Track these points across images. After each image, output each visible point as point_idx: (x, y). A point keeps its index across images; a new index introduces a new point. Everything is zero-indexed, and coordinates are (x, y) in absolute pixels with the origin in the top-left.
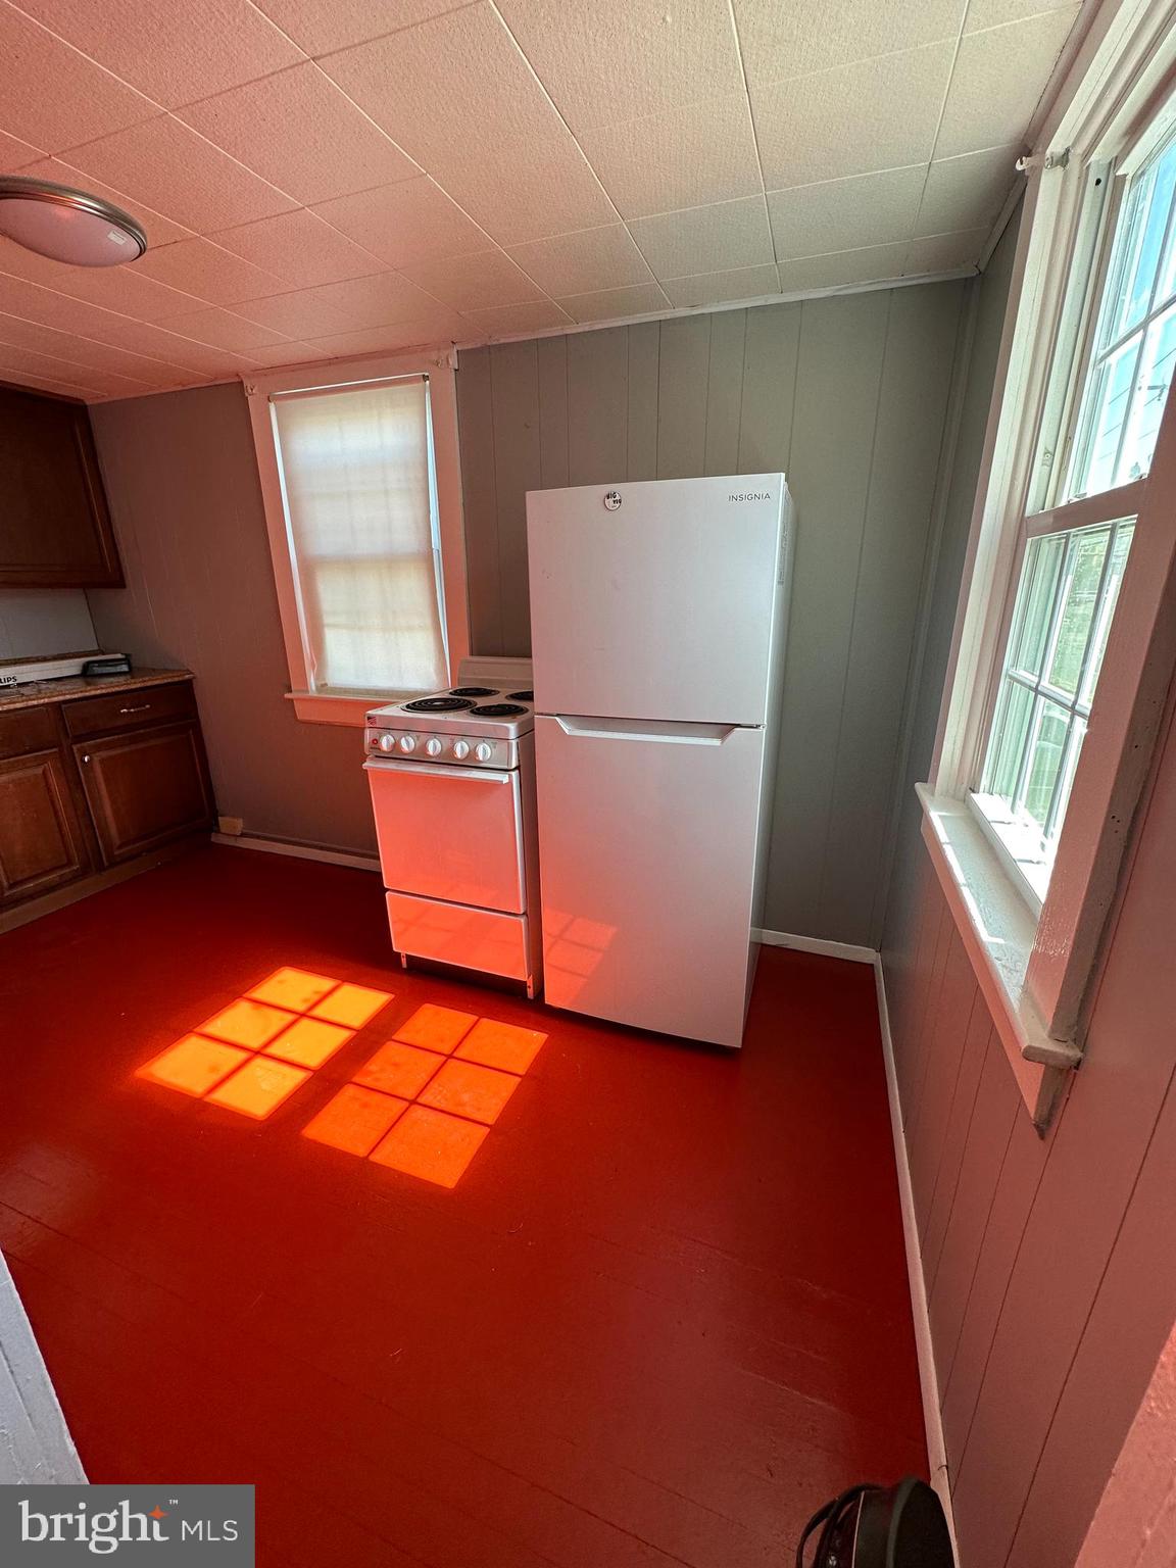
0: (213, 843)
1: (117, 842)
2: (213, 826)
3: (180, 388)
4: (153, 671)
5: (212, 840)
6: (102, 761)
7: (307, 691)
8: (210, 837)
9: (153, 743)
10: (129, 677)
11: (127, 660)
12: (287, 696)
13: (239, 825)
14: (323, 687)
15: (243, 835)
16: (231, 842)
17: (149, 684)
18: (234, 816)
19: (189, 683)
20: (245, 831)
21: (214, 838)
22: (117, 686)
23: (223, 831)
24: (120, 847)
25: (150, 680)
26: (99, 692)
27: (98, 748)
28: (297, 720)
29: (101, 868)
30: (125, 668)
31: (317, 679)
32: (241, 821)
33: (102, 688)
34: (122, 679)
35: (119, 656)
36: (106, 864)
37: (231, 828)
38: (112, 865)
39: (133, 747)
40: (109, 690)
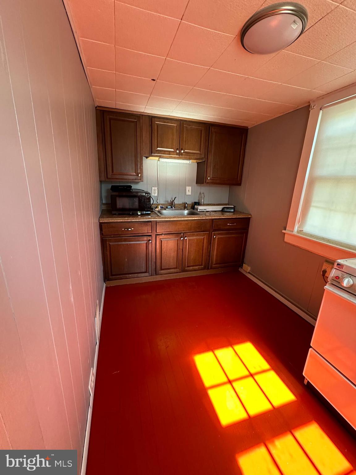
0: (239, 271)
1: (214, 262)
2: (241, 266)
3: (282, 114)
4: (241, 213)
5: (239, 270)
6: (218, 238)
7: (293, 232)
8: (239, 269)
9: (233, 236)
10: (233, 213)
11: (234, 208)
12: (283, 231)
13: (249, 269)
14: (300, 231)
15: (249, 273)
16: (245, 273)
17: (238, 217)
18: (248, 265)
19: (249, 218)
20: (250, 272)
21: (240, 269)
22: (229, 216)
23: (243, 268)
24: (214, 265)
25: (239, 216)
26: (224, 217)
27: (219, 234)
28: (284, 241)
29: (208, 269)
30: (232, 210)
31: (299, 227)
32: (250, 268)
33: (225, 216)
34: (231, 214)
35: (232, 206)
36: (210, 268)
37: (246, 269)
38: (211, 268)
39: (227, 236)
40: (227, 217)
